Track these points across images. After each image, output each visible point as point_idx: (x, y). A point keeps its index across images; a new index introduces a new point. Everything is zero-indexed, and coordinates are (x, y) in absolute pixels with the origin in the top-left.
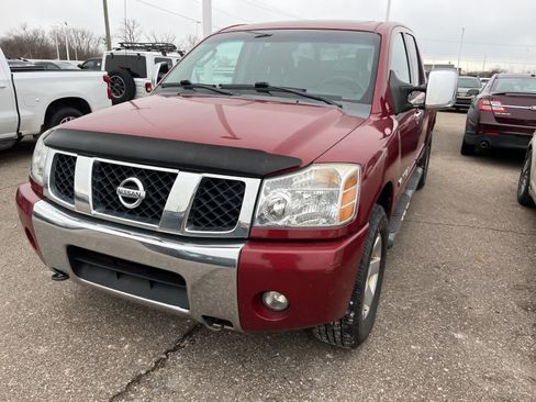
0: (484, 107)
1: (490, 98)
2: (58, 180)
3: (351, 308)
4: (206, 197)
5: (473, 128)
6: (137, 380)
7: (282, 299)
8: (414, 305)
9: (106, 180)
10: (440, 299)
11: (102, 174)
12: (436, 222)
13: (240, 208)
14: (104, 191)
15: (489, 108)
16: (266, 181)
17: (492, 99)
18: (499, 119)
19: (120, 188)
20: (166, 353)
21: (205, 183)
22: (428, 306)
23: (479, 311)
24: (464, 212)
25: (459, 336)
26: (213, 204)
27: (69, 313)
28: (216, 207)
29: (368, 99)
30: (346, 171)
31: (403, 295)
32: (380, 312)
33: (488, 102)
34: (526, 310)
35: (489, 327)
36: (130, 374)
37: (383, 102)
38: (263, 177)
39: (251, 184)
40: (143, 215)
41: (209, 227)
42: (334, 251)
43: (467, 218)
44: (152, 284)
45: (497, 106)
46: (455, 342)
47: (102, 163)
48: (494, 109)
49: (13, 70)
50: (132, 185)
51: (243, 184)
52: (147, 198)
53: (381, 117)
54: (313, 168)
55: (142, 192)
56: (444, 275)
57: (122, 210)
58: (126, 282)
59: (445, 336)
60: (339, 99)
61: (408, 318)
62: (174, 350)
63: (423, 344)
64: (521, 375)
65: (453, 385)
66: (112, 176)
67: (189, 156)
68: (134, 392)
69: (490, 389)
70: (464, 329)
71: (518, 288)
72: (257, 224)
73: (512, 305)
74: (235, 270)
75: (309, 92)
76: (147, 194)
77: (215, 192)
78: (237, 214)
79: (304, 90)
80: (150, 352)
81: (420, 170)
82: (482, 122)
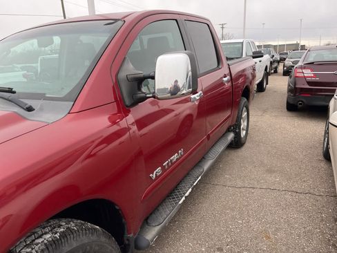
0: (298, 75)
1: (301, 67)
15: (302, 75)
17: (305, 68)
18: (309, 83)
24: (271, 172)
29: (73, 96)
33: (301, 71)
45: (308, 73)
48: (306, 75)
81: (231, 136)
82: (297, 86)
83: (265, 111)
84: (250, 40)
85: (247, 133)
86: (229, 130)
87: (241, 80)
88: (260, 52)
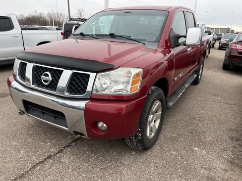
0: (233, 47)
1: (235, 43)
2: (21, 73)
3: (140, 132)
4: (75, 81)
5: (228, 57)
6: (50, 157)
7: (105, 125)
8: (179, 135)
9: (38, 73)
10: (192, 133)
11: (36, 70)
12: (200, 99)
13: (87, 85)
14: (37, 78)
15: (235, 48)
16: (98, 74)
17: (237, 44)
18: (239, 53)
19: (43, 76)
20: (64, 148)
21: (74, 75)
22: (185, 135)
23: (209, 139)
24: (215, 96)
25: (196, 149)
26: (77, 84)
27: (29, 129)
28: (78, 85)
29: (158, 41)
30: (135, 71)
31: (174, 130)
32: (161, 137)
33: (235, 45)
34: (232, 140)
35: (211, 146)
36: (47, 155)
37: (166, 42)
38: (97, 72)
39: (92, 75)
40: (51, 88)
41: (76, 93)
42: (126, 105)
43: (216, 98)
44: (55, 117)
45: (239, 46)
46: (193, 151)
47: (37, 66)
48: (238, 48)
49: (22, 29)
50: (47, 75)
51: (89, 75)
52: (52, 81)
53: (165, 49)
54: (119, 69)
55: (50, 78)
56: (197, 122)
57: (43, 86)
58: (45, 116)
59: (189, 148)
60: (145, 40)
61: (173, 140)
62: (68, 147)
63: (177, 151)
64: (220, 168)
65: (186, 170)
66: (40, 71)
67: (68, 63)
68: (47, 162)
69: (204, 173)
70: (199, 146)
71: (231, 130)
72: (94, 93)
73: (226, 137)
74: (84, 111)
75: (132, 38)
76: (52, 79)
77: (78, 78)
78: (86, 88)
79: (130, 37)
80: (58, 147)
81: (195, 76)
82: (232, 54)
83: (209, 69)
84: (203, 23)
85: (201, 77)
86: (194, 73)
87: (202, 47)
88: (210, 32)
